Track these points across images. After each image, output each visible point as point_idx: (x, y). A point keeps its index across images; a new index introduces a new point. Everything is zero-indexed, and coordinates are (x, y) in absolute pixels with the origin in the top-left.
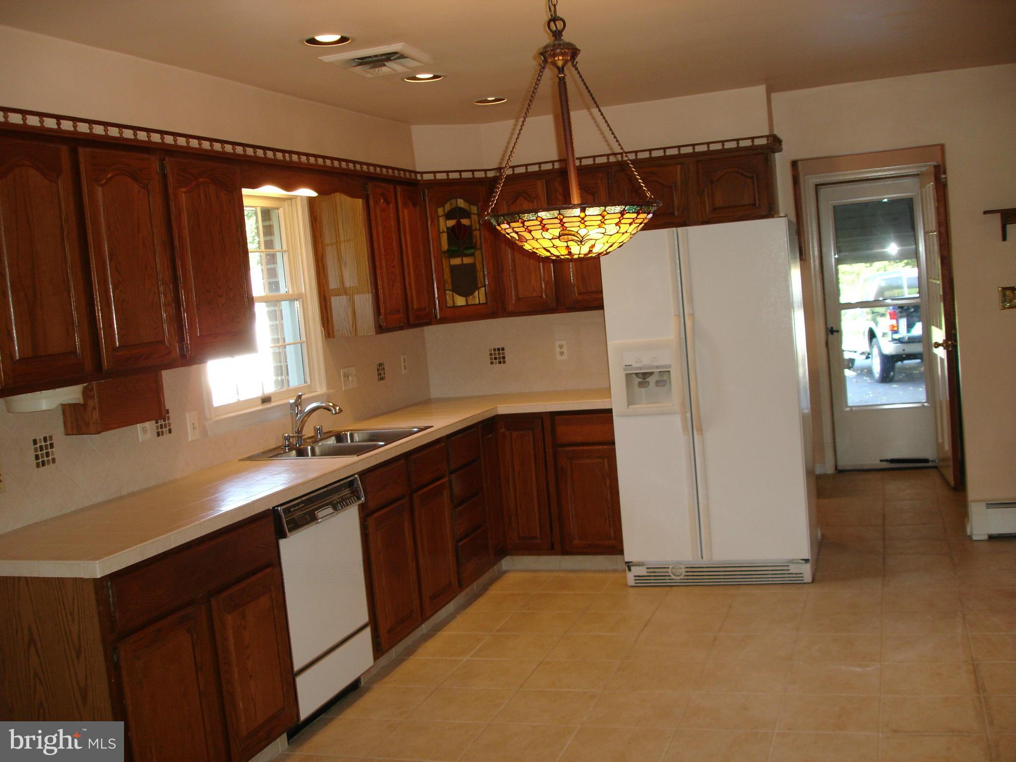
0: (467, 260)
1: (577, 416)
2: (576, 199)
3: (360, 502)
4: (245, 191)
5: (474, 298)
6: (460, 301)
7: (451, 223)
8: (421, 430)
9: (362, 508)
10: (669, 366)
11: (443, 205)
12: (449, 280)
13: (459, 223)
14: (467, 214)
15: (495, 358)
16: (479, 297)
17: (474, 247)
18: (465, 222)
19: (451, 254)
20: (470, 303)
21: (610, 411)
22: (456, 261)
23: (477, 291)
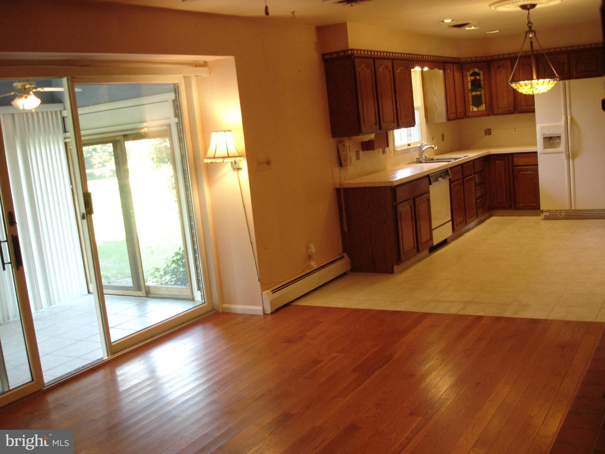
0: (478, 93)
1: (522, 155)
2: (535, 77)
3: (450, 178)
4: (412, 70)
5: (481, 108)
6: (475, 109)
7: (472, 78)
8: (464, 157)
9: (450, 180)
10: (561, 134)
11: (469, 71)
12: (471, 101)
13: (475, 78)
14: (478, 74)
15: (487, 133)
16: (483, 107)
17: (481, 88)
18: (478, 77)
19: (472, 90)
20: (479, 110)
21: (536, 152)
22: (474, 93)
23: (482, 106)
